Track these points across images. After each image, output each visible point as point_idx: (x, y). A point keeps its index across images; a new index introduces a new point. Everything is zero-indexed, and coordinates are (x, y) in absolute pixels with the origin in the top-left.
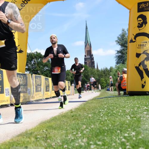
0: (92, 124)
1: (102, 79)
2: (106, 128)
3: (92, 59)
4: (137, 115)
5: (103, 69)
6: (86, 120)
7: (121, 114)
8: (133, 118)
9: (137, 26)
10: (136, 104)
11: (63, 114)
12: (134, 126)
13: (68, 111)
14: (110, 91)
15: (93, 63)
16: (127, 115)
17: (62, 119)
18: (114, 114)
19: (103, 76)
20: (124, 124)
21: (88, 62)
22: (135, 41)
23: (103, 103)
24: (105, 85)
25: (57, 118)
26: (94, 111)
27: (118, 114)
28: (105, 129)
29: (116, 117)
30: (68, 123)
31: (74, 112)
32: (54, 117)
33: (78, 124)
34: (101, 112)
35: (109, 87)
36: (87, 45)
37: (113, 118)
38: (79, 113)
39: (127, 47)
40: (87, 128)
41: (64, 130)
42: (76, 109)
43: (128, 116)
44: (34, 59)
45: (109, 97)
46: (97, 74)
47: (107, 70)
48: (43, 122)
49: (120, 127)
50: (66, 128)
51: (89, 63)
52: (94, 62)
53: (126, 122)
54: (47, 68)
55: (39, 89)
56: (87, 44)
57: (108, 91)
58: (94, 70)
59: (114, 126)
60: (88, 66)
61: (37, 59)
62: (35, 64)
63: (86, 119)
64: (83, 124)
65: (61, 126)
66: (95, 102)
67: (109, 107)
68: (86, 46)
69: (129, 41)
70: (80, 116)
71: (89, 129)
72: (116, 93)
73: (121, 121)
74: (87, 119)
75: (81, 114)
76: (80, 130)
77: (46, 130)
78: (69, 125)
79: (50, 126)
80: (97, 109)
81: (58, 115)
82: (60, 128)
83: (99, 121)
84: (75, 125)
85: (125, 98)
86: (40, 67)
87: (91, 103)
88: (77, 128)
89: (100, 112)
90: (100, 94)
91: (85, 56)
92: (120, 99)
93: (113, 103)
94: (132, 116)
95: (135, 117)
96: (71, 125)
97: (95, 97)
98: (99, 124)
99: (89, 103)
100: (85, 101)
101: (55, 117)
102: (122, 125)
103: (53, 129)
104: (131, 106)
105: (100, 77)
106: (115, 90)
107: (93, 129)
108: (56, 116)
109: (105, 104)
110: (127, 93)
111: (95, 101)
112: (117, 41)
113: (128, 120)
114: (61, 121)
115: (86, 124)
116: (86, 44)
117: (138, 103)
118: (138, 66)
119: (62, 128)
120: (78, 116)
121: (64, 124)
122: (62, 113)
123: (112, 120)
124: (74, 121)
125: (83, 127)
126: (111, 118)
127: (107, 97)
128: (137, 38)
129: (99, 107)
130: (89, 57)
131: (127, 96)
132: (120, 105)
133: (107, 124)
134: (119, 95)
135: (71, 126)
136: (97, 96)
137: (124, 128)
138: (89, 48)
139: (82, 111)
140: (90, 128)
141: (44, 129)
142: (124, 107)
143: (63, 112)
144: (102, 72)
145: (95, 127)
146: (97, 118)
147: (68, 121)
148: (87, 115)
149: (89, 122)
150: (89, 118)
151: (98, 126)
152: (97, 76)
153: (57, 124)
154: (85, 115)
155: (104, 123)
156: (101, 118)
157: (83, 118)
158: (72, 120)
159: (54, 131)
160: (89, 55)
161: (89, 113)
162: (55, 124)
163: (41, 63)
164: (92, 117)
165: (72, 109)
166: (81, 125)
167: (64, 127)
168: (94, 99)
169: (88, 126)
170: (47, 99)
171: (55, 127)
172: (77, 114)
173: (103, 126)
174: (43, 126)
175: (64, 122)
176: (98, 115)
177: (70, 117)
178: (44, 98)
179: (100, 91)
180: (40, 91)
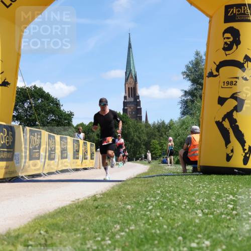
0: (132, 223)
1: (153, 141)
2: (158, 232)
3: (139, 104)
4: (215, 210)
5: (156, 122)
6: (121, 215)
7: (185, 207)
8: (207, 214)
9: (223, 47)
10: (215, 190)
11: (80, 203)
12: (208, 229)
13: (89, 197)
14: (167, 163)
15: (139, 111)
16: (197, 209)
17: (76, 212)
18: (172, 207)
19: (155, 136)
20: (190, 225)
21: (129, 110)
22: (217, 74)
23: (154, 186)
24: (159, 153)
25: (67, 210)
26: (137, 199)
27: (181, 207)
28: (155, 233)
29: (178, 212)
30: (86, 219)
31: (99, 200)
32: (62, 208)
33: (106, 222)
34: (149, 201)
35: (166, 156)
36: (130, 78)
37: (171, 214)
38: (109, 201)
39: (201, 84)
40: (122, 230)
41: (80, 232)
42: (103, 194)
43: (199, 211)
44: (29, 99)
45: (165, 176)
46: (144, 131)
47: (163, 126)
48: (41, 217)
49: (184, 230)
50: (84, 229)
51: (132, 112)
52: (141, 109)
53: (195, 222)
54: (53, 117)
55: (37, 155)
56: (130, 75)
57: (163, 165)
58: (139, 124)
59: (172, 229)
60: (129, 116)
61: (35, 98)
62: (30, 108)
63: (122, 213)
64: (115, 221)
65: (74, 224)
66: (139, 183)
67: (164, 193)
68: (127, 80)
69: (207, 75)
70: (110, 208)
71: (126, 232)
72: (180, 168)
73: (186, 220)
74: (123, 214)
75: (112, 203)
76: (109, 233)
77: (46, 232)
78: (90, 224)
79: (53, 225)
80: (142, 195)
81: (70, 204)
82: (70, 228)
83: (145, 217)
84: (100, 223)
85: (195, 178)
86: (39, 115)
87: (133, 184)
88: (104, 229)
89: (147, 201)
90: (149, 169)
91: (125, 98)
92: (186, 179)
93: (171, 187)
94: (206, 211)
95: (210, 214)
96: (92, 223)
97: (142, 174)
98: (144, 224)
99: (129, 185)
100: (121, 181)
101: (65, 207)
102: (188, 226)
103: (58, 231)
104: (205, 192)
105: (150, 137)
106: (177, 163)
107: (134, 233)
108: (65, 205)
109: (158, 188)
110: (199, 169)
111: (139, 181)
112: (185, 72)
113: (199, 218)
114: (75, 215)
115: (120, 221)
116: (127, 75)
117: (218, 188)
118: (221, 121)
119: (76, 228)
120: (106, 207)
121: (80, 221)
122: (77, 201)
123: (170, 217)
124: (98, 217)
125: (115, 228)
126: (166, 214)
127: (161, 175)
128: (221, 70)
129: (147, 193)
130: (132, 100)
131: (198, 175)
132: (184, 191)
133: (160, 225)
134: (184, 172)
135: (92, 226)
136: (144, 173)
137: (190, 233)
138: (133, 84)
139: (114, 198)
140: (127, 230)
141: (43, 229)
142: (193, 195)
143: (78, 200)
144: (154, 129)
145: (138, 229)
146: (141, 212)
147: (87, 215)
148: (123, 205)
149: (126, 220)
150: (126, 211)
151: (143, 227)
152: (146, 135)
153: (67, 221)
154: (120, 205)
155: (153, 221)
156: (149, 213)
157: (116, 212)
158: (94, 215)
159: (60, 233)
160: (132, 97)
161: (127, 203)
162: (63, 220)
163: (42, 107)
164: (132, 210)
165: (96, 193)
166: (111, 224)
167: (80, 227)
168: (138, 177)
169: (123, 227)
170: (50, 174)
171: (62, 226)
172: (105, 204)
173: (152, 228)
174: (40, 224)
175: (79, 218)
176: (143, 207)
177: (91, 209)
178: (45, 172)
179: (150, 163)
180: (38, 158)
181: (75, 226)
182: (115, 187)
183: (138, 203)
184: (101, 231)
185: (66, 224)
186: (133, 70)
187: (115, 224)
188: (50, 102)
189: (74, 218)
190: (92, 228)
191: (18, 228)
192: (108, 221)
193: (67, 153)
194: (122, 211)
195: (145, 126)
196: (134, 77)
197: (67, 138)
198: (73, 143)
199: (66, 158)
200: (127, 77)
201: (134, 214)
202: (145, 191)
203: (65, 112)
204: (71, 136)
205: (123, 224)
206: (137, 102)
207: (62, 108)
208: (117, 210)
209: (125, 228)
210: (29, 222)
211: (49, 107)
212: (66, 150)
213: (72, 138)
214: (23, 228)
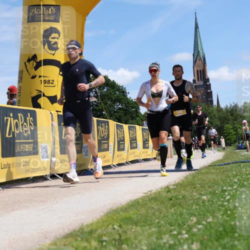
0: (209, 215)
1: (227, 125)
3: (209, 87)
5: (229, 106)
6: (197, 207)
11: (153, 195)
13: (162, 189)
15: (210, 94)
17: (149, 205)
19: (229, 120)
21: (199, 94)
23: (230, 174)
24: (234, 138)
25: (140, 203)
26: (213, 189)
30: (161, 212)
31: (172, 191)
32: (135, 201)
33: (181, 214)
34: (225, 191)
36: (197, 61)
38: (183, 192)
40: (199, 223)
41: (154, 226)
42: (176, 185)
45: (242, 162)
46: (217, 116)
48: (114, 211)
50: (159, 223)
51: (202, 96)
52: (211, 92)
54: (120, 106)
56: (198, 58)
58: (210, 108)
61: (101, 87)
63: (197, 204)
64: (190, 214)
66: (213, 171)
67: (242, 181)
68: (195, 62)
70: (185, 199)
71: (203, 225)
74: (199, 205)
75: (187, 194)
76: (185, 226)
77: (120, 226)
78: (164, 217)
79: (126, 218)
80: (218, 185)
81: (143, 197)
82: (144, 221)
83: (223, 208)
84: (175, 216)
86: (106, 104)
87: (207, 173)
88: (180, 222)
90: (224, 156)
91: (194, 81)
96: (167, 217)
97: (214, 162)
98: (222, 215)
99: (203, 174)
101: (137, 200)
103: (132, 225)
105: (223, 123)
107: (212, 225)
108: (138, 198)
109: (235, 176)
111: (213, 169)
114: (148, 208)
115: (196, 213)
116: (195, 57)
119: (151, 221)
120: (180, 198)
121: (154, 214)
122: (149, 193)
124: (173, 209)
125: (192, 221)
129: (223, 181)
130: (201, 83)
135: (167, 219)
136: (219, 160)
138: (202, 65)
139: (188, 188)
140: (205, 223)
141: (116, 223)
143: (151, 191)
144: (227, 113)
145: (216, 221)
146: (218, 203)
147: (161, 208)
148: (199, 196)
149: (202, 211)
150: (202, 202)
151: (221, 218)
152: (218, 120)
153: (140, 214)
154: (195, 196)
155: (232, 212)
156: (226, 203)
157: (192, 203)
158: (168, 207)
159: (134, 227)
160: (201, 80)
161: (202, 193)
162: (136, 214)
163: (108, 96)
164: (209, 201)
165: (168, 184)
166: (187, 216)
167: (155, 221)
168: (213, 165)
169: (200, 219)
170: (120, 165)
171: (136, 219)
172: (179, 195)
173: (231, 219)
174: (113, 219)
175: (153, 210)
176: (220, 197)
177: (165, 201)
178: (115, 163)
179: (224, 149)
180: (107, 150)
181: (149, 219)
182: (189, 177)
183: (213, 193)
184: (177, 224)
185: (139, 217)
186: (201, 52)
187: (191, 216)
188: (116, 91)
189: (147, 211)
190: (167, 221)
191: (91, 223)
192: (184, 213)
193: (136, 143)
194: (197, 202)
195: (217, 110)
196: (202, 58)
197: (135, 127)
198: (143, 131)
199: (136, 148)
200: (195, 59)
201: (211, 205)
202: (221, 180)
203: (132, 100)
204: (139, 125)
205: (199, 217)
206: (207, 85)
207: (128, 96)
208: (192, 202)
209: (202, 221)
210: (102, 216)
211: (115, 96)
212: (136, 140)
213: (141, 127)
214: (96, 223)
